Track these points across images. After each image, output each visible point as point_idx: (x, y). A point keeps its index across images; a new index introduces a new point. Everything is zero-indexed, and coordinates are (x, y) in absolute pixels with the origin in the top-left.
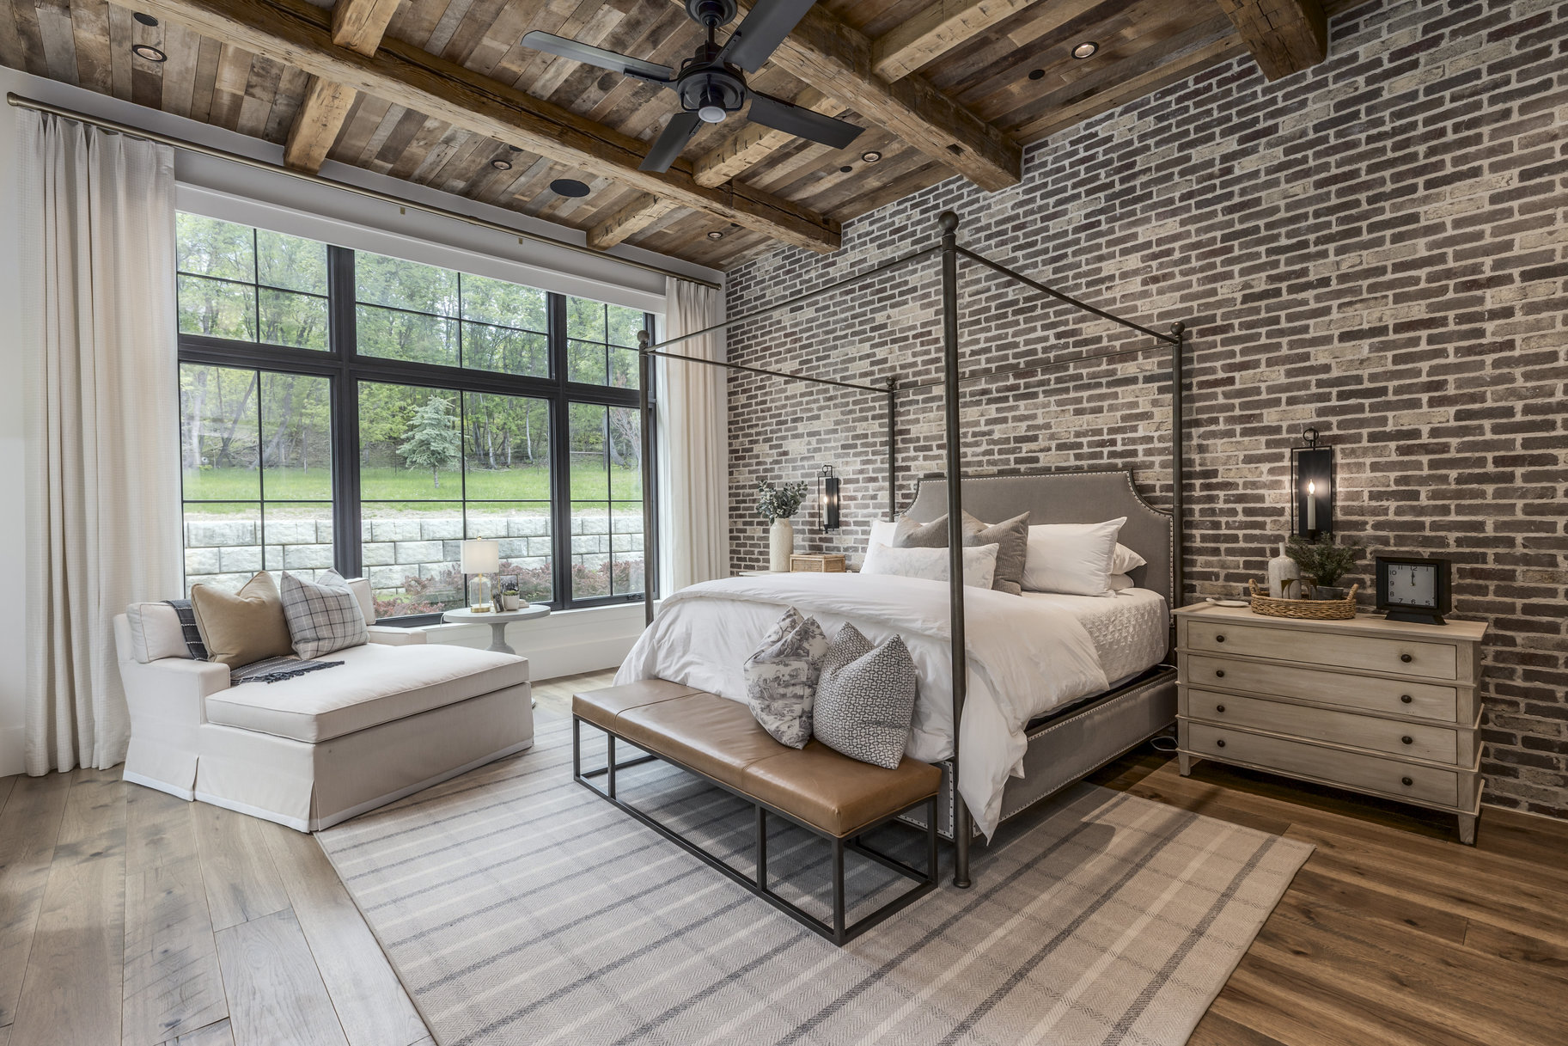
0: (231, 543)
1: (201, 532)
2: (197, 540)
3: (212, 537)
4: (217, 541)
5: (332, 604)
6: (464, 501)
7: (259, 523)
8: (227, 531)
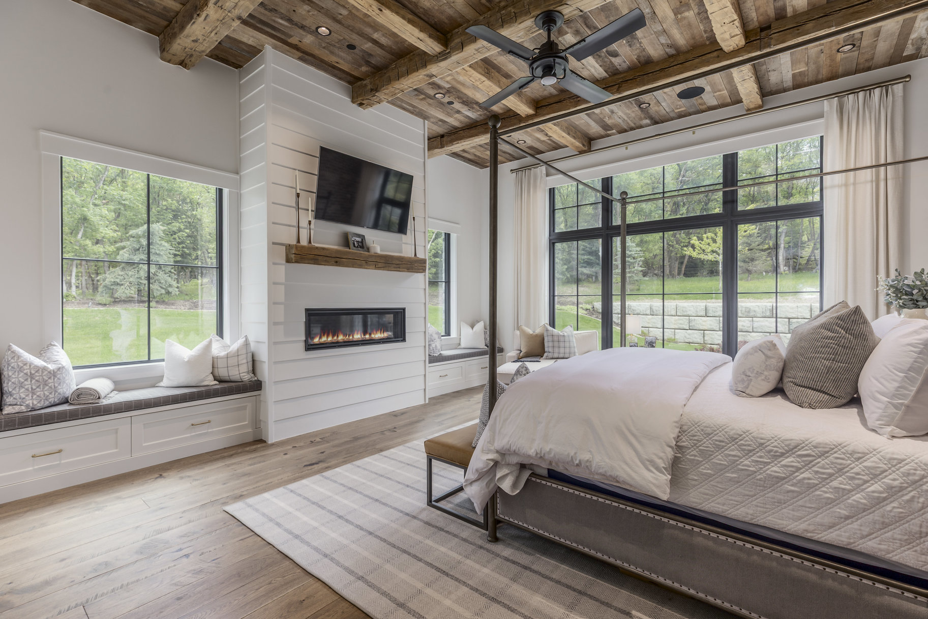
0: (759, 315)
1: (744, 309)
2: (742, 313)
3: (749, 312)
4: (752, 314)
5: (556, 339)
6: (663, 294)
7: (775, 305)
8: (757, 309)
